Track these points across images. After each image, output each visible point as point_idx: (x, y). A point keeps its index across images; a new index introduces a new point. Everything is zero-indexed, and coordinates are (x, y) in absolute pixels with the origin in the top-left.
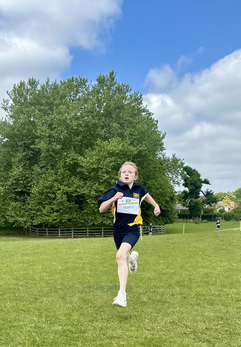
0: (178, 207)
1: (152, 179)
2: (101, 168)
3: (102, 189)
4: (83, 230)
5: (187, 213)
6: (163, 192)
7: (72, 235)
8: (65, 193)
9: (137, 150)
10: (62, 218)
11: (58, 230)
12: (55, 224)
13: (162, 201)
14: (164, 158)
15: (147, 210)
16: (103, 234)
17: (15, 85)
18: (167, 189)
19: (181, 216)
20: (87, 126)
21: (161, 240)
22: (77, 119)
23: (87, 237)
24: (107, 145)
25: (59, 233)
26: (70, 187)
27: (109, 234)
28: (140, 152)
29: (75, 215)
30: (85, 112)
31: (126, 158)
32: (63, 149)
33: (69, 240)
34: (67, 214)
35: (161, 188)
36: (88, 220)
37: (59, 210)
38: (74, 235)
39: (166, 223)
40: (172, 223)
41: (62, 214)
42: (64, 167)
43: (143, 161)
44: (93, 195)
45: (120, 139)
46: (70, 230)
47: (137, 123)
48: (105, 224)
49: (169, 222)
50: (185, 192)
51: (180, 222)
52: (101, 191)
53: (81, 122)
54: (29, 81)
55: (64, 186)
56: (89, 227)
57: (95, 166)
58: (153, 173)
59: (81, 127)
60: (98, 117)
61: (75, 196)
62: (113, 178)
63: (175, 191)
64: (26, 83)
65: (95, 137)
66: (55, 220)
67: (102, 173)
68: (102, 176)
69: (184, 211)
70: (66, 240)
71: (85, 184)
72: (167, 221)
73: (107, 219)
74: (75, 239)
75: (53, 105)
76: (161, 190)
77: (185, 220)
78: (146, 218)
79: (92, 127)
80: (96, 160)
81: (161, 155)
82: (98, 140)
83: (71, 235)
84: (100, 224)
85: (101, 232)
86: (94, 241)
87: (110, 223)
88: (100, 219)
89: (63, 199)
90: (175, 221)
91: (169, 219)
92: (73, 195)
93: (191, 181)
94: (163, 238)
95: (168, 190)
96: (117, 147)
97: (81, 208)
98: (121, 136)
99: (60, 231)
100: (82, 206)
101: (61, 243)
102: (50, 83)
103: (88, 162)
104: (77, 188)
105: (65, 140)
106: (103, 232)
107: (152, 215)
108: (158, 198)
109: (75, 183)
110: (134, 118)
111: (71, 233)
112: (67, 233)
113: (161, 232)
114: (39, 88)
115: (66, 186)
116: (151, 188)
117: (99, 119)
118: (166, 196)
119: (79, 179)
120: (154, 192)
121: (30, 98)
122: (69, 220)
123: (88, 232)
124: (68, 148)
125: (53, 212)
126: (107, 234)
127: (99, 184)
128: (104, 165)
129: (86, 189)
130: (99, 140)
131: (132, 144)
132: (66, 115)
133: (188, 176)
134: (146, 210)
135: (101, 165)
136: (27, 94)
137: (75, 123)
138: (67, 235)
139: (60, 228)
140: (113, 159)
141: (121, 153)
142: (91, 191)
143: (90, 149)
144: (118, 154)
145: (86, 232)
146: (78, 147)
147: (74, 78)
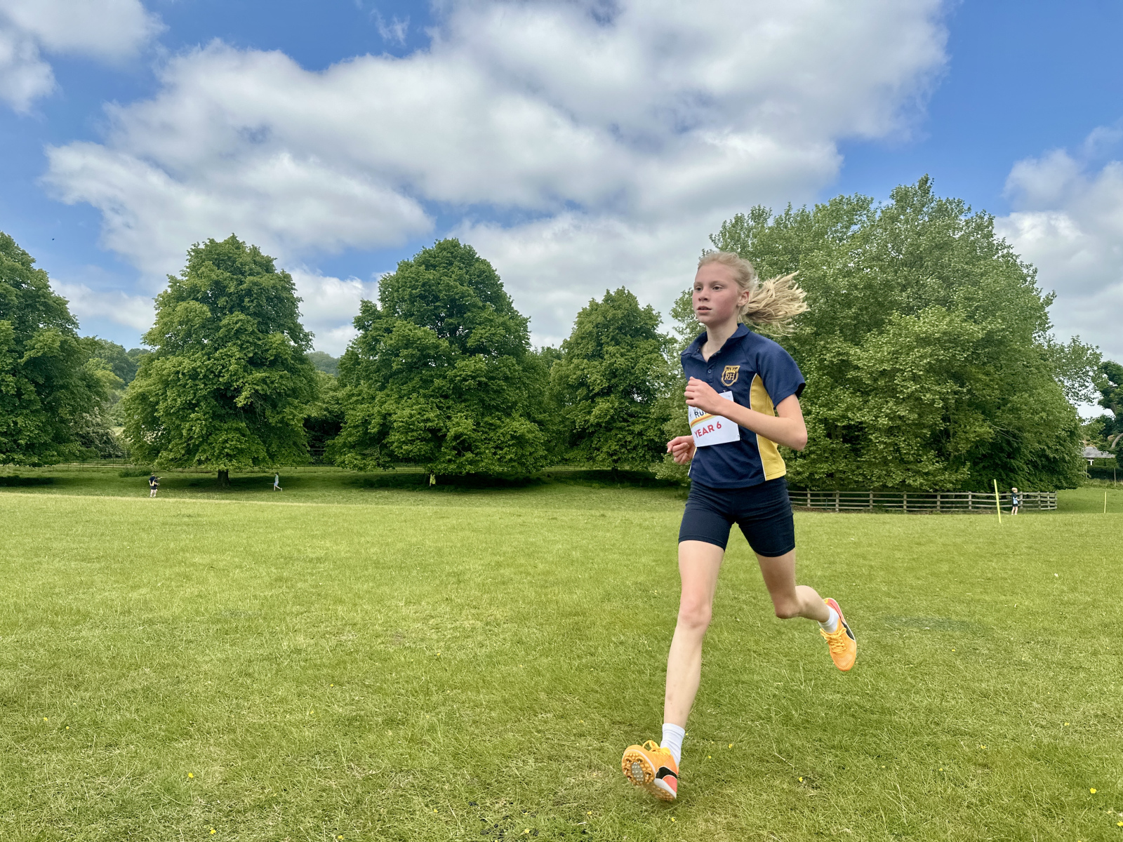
0: (1087, 451)
1: (1020, 391)
2: (902, 370)
3: (903, 414)
4: (859, 496)
5: (1112, 466)
6: (1051, 418)
7: (837, 506)
8: (821, 421)
9: (983, 329)
10: (814, 470)
11: (806, 495)
12: (800, 482)
13: (1047, 440)
14: (1049, 346)
15: (1010, 458)
16: (905, 507)
17: (725, 222)
18: (1060, 413)
19: (1097, 472)
20: (869, 286)
21: (1048, 525)
22: (849, 274)
23: (868, 511)
24: (914, 322)
25: (809, 501)
26: (831, 409)
27: (920, 507)
28: (990, 334)
29: (842, 466)
30: (865, 260)
31: (959, 349)
32: (816, 334)
33: (832, 515)
34: (826, 462)
35: (1044, 410)
36: (872, 476)
37: (808, 455)
38: (840, 505)
39: (1058, 488)
40: (1075, 488)
41: (814, 462)
42: (819, 369)
43: (998, 353)
44: (884, 424)
45: (944, 309)
46: (831, 495)
47: (982, 275)
48: (909, 485)
49: (1065, 485)
50: (1104, 419)
51: (1095, 486)
52: (901, 418)
53: (856, 281)
54: (752, 213)
55: (820, 407)
56: (873, 490)
57: (886, 366)
58: (1024, 379)
59: (857, 289)
60: (893, 267)
61: (844, 426)
62: (929, 390)
63: (1080, 418)
64: (746, 217)
65: (886, 306)
66: (799, 473)
67: (903, 381)
68: (902, 386)
69: (1104, 461)
70: (825, 515)
71: (866, 402)
72: (1061, 482)
73: (914, 476)
74: (844, 515)
75: (800, 253)
76: (1044, 415)
77: (1108, 482)
78: (1007, 475)
79: (880, 289)
80: (889, 353)
81: (1042, 340)
82: (892, 314)
83: (834, 505)
84: (898, 484)
85: (902, 502)
86: (889, 521)
87: (921, 484)
88: (898, 475)
89: (816, 431)
90: (1082, 483)
91: (1066, 478)
92: (839, 424)
93: (1120, 394)
94: (1054, 520)
95: (1062, 415)
96: (937, 326)
97: (856, 452)
98: (945, 302)
99: (809, 495)
100: (859, 446)
101: (816, 521)
102: (792, 212)
103: (872, 358)
104: (847, 409)
105: (823, 315)
106: (905, 503)
107: (1023, 470)
108: (1036, 433)
109: (842, 401)
110: (974, 265)
111: (834, 501)
112: (824, 501)
113: (1047, 507)
114: (771, 222)
115: (824, 406)
116: (1018, 409)
117: (896, 272)
118: (1057, 427)
119: (851, 393)
120: (1027, 420)
121: (753, 244)
122: (830, 475)
123: (871, 502)
124: (828, 333)
125: (796, 458)
126: (914, 507)
127: (897, 403)
128: (907, 364)
129: (868, 412)
130: (896, 313)
131: (970, 317)
132: (825, 268)
133: (1111, 383)
134: (1009, 456)
135: (901, 364)
136: (748, 236)
137: (843, 282)
138: (824, 505)
139: (811, 490)
140: (929, 350)
141: (945, 338)
142: (879, 417)
143: (875, 331)
144: (938, 339)
145: (868, 501)
146: (850, 329)
147: (843, 198)
